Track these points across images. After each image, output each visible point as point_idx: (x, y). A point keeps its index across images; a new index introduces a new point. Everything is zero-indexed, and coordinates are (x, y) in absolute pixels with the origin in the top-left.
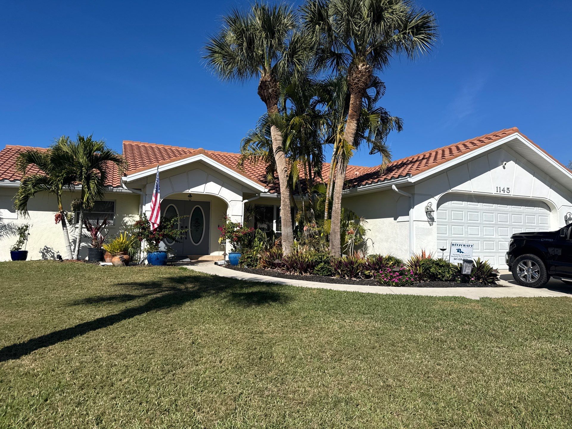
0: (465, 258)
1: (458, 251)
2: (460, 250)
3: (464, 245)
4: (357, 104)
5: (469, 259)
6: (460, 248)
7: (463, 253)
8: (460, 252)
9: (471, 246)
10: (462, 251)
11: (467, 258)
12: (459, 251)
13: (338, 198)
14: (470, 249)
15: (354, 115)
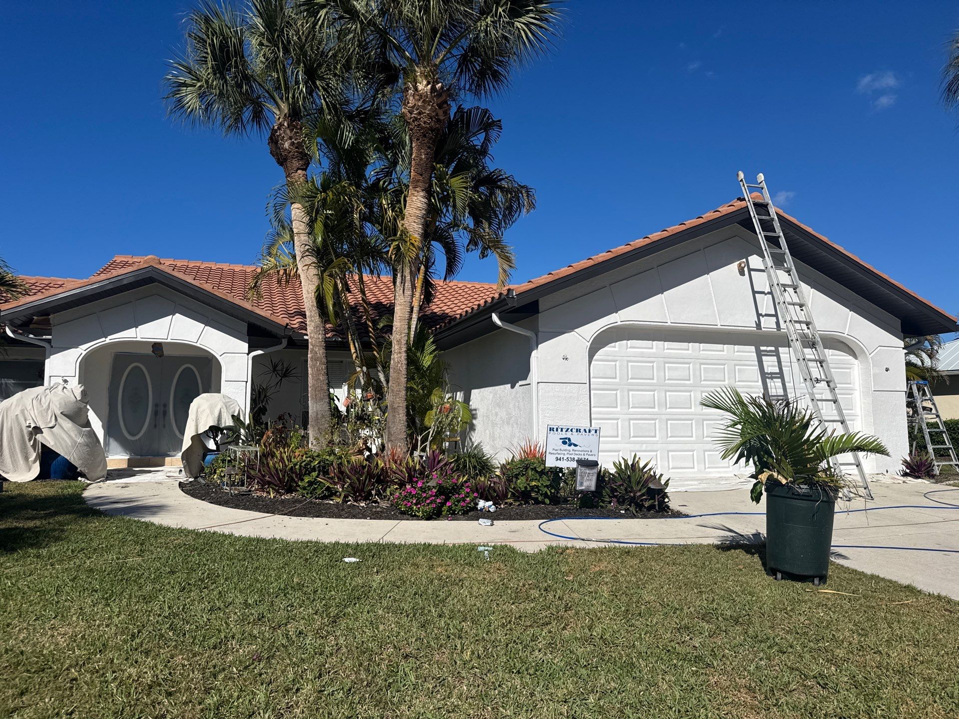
0: (583, 457)
1: (564, 443)
2: (569, 439)
3: (578, 431)
4: (421, 159)
5: (591, 458)
6: (569, 435)
7: (575, 445)
8: (570, 445)
9: (593, 432)
10: (572, 441)
11: (586, 457)
12: (566, 441)
13: (399, 342)
14: (592, 437)
15: (418, 181)
